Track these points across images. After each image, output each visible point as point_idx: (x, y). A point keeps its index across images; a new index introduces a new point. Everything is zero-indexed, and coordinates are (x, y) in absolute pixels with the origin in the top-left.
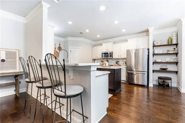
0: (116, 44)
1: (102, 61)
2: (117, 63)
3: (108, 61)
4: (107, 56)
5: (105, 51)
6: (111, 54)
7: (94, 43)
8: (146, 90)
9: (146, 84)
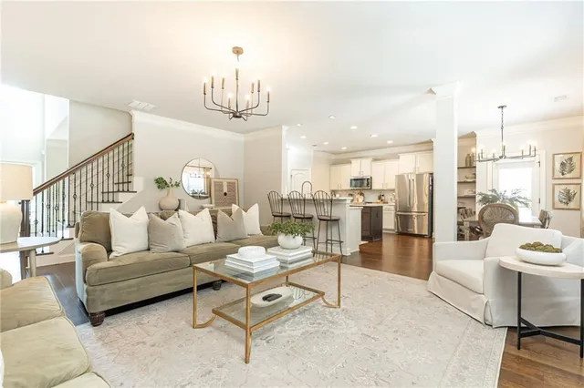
0: (379, 163)
1: (351, 195)
2: (380, 198)
3: (361, 194)
4: (362, 184)
5: (356, 175)
6: (369, 181)
7: (333, 157)
8: (426, 242)
9: (425, 232)
